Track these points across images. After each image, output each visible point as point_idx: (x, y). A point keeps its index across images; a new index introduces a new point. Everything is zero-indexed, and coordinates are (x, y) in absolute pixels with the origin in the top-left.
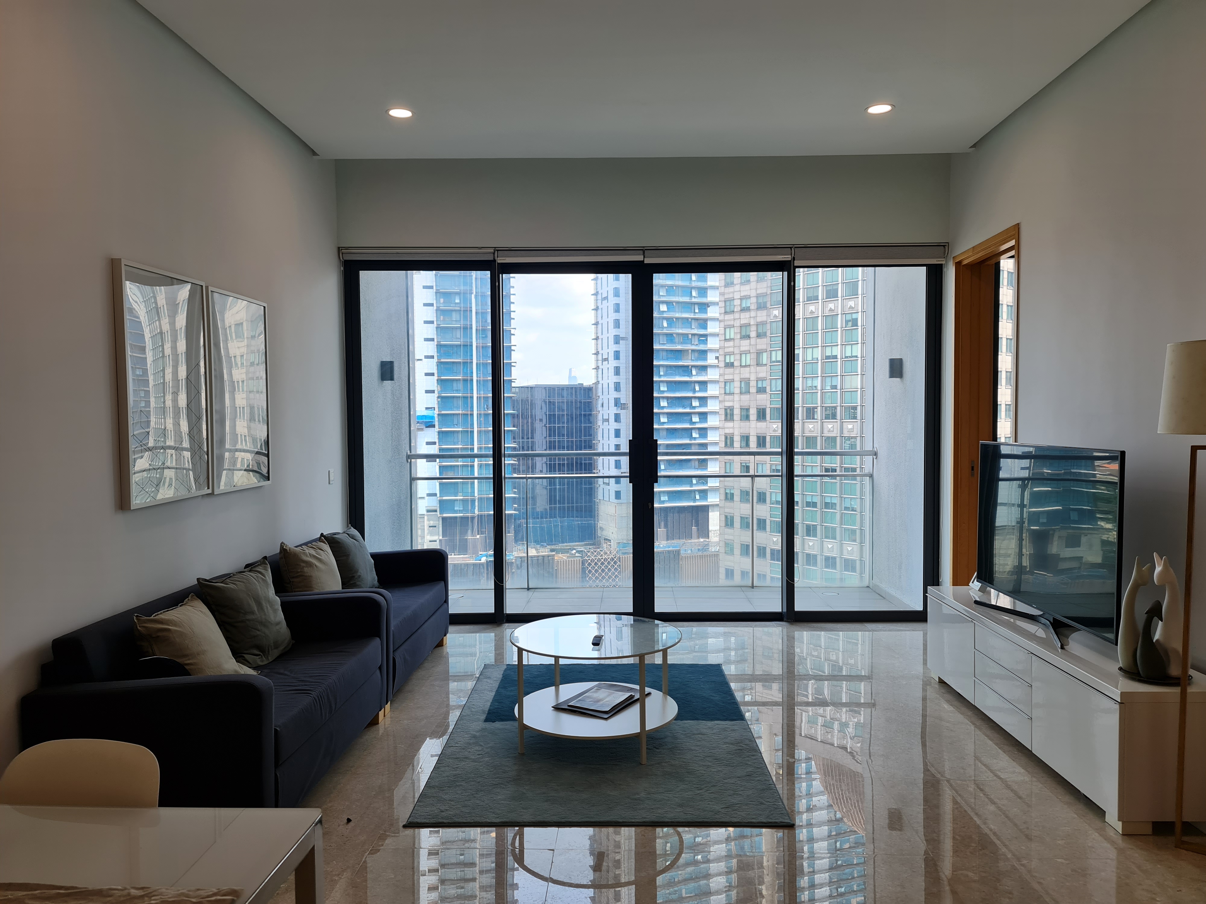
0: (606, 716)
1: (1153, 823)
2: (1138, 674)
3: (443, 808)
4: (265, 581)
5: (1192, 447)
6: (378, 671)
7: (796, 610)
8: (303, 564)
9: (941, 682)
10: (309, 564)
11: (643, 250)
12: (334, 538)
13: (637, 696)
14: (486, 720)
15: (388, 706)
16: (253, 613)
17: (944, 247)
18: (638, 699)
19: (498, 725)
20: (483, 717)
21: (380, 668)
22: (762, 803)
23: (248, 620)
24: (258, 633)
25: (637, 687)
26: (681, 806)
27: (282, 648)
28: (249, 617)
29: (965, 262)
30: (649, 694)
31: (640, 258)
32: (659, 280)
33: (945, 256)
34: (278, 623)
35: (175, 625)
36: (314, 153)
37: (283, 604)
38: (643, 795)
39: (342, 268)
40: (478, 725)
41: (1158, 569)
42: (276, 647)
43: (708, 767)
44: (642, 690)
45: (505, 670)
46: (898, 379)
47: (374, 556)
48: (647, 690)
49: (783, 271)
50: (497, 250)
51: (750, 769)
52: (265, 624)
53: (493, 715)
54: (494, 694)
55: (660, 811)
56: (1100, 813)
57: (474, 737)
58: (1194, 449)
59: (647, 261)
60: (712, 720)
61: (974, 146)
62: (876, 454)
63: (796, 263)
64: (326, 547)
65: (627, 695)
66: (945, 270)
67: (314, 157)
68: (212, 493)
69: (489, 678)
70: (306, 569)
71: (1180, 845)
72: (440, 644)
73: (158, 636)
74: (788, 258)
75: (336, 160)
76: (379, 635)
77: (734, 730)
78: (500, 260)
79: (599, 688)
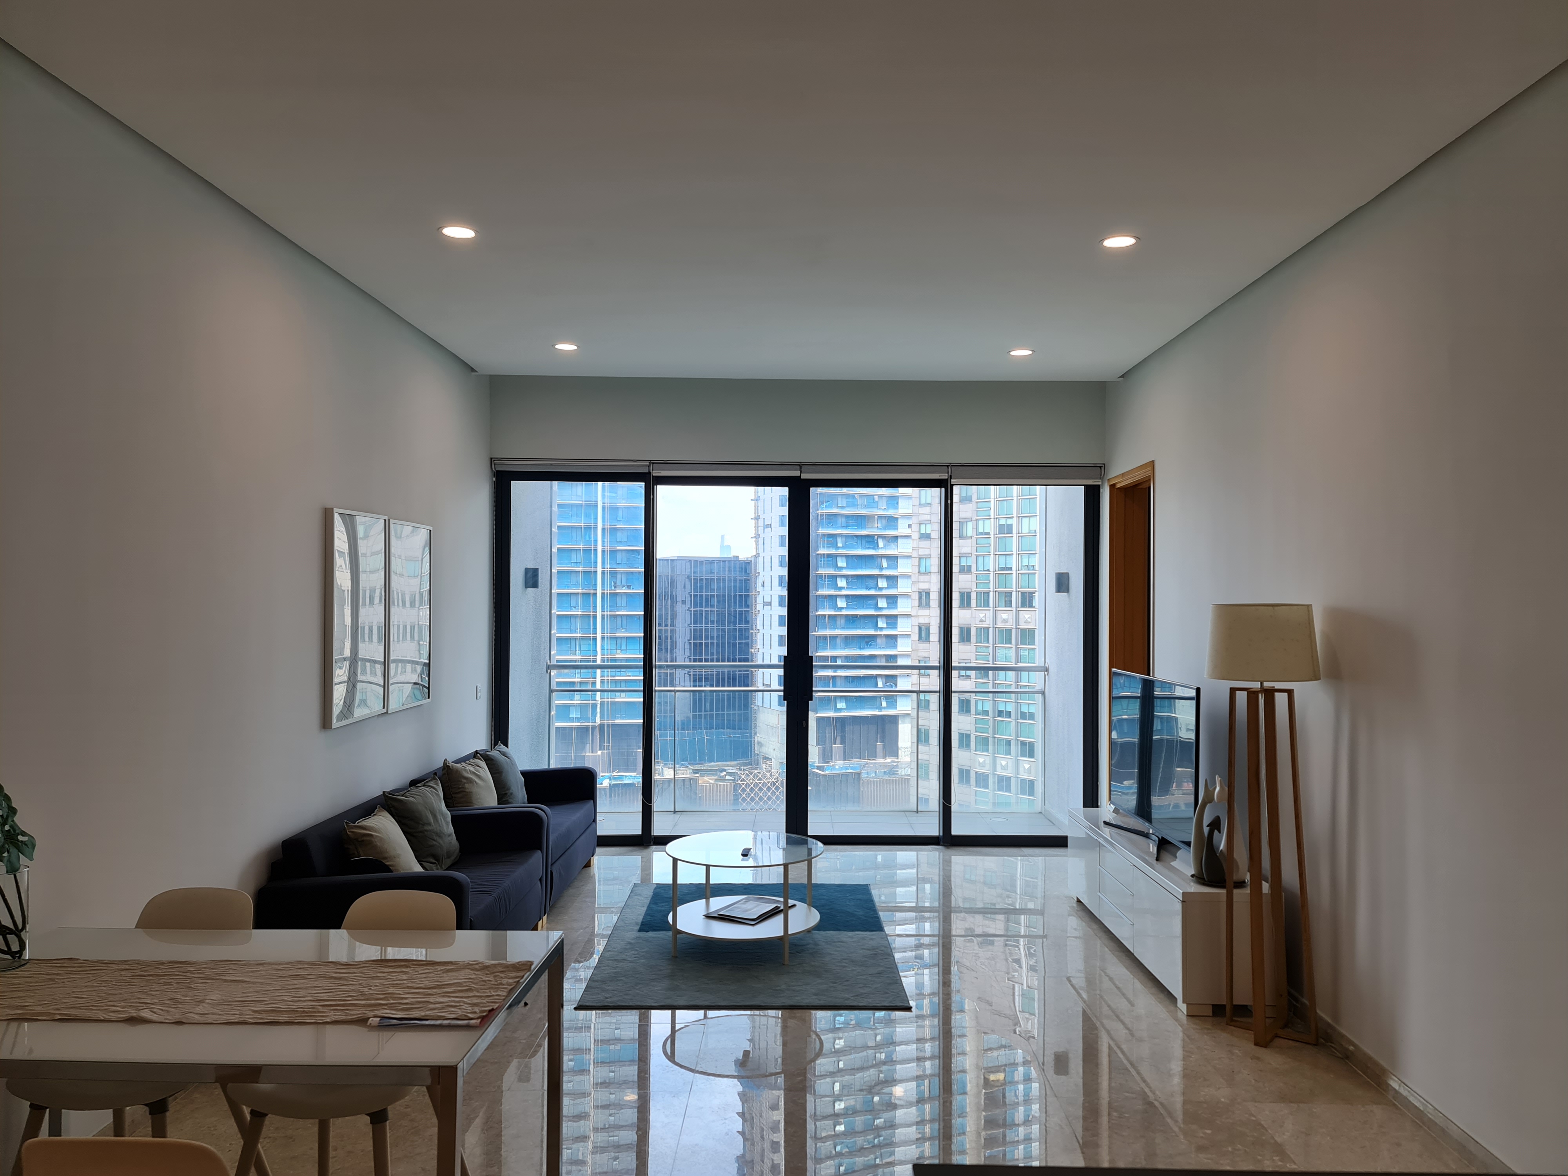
0: (753, 923)
1: (1213, 1005)
2: (1204, 879)
3: (608, 996)
4: (438, 795)
5: (1231, 688)
6: (539, 883)
7: (953, 833)
8: (464, 781)
9: (1079, 901)
10: (470, 781)
11: (800, 466)
12: (487, 755)
13: (782, 908)
14: (640, 930)
15: (545, 918)
16: (430, 824)
17: (1100, 469)
18: (782, 910)
19: (651, 934)
20: (638, 927)
21: (541, 880)
22: (887, 993)
23: (426, 831)
24: (434, 843)
25: (782, 899)
26: (816, 994)
27: (453, 858)
28: (426, 828)
29: (1118, 486)
30: (794, 906)
31: (796, 473)
32: (816, 492)
33: (1101, 477)
34: (450, 835)
35: (375, 831)
36: (473, 370)
37: (453, 818)
38: (783, 987)
39: (494, 479)
40: (632, 934)
41: (1218, 789)
42: (449, 857)
43: (844, 967)
44: (786, 903)
45: (655, 889)
46: (1065, 594)
47: (525, 774)
48: (791, 902)
49: (941, 487)
50: (652, 463)
51: (881, 969)
52: (440, 834)
53: (645, 927)
54: (645, 909)
55: (797, 998)
56: (1172, 998)
57: (630, 943)
58: (1233, 691)
59: (804, 476)
60: (853, 931)
61: (1122, 376)
62: (1047, 670)
63: (953, 481)
64: (483, 764)
65: (774, 906)
66: (1101, 490)
67: (474, 373)
68: (387, 713)
69: (640, 895)
70: (466, 785)
71: (1231, 1022)
72: (588, 865)
73: (363, 841)
74: (945, 476)
75: (490, 375)
76: (540, 849)
77: (871, 939)
78: (655, 473)
79: (747, 900)
